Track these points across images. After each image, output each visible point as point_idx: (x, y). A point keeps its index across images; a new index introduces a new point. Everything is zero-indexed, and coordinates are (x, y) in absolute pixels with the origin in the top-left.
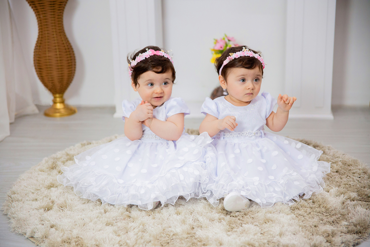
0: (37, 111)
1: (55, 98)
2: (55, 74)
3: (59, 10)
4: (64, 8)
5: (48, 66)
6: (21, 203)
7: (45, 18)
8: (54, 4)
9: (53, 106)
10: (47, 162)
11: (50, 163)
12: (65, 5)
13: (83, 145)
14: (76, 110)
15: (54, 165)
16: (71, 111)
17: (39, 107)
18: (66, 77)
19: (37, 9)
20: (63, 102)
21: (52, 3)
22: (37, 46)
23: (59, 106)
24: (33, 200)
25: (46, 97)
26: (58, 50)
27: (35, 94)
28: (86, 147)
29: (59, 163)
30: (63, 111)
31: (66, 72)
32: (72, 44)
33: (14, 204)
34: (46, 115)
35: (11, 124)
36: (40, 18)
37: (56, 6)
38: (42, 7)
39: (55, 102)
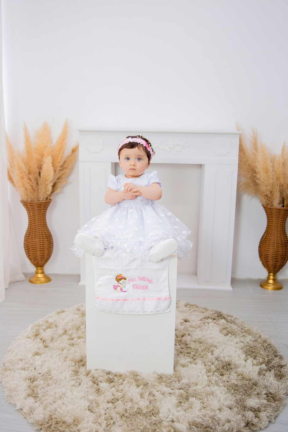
0: (24, 278)
1: (37, 269)
2: (38, 253)
3: (44, 210)
4: (47, 208)
5: (34, 249)
6: (13, 372)
7: (33, 215)
8: (40, 206)
9: (35, 275)
10: (32, 329)
11: (34, 330)
12: (48, 206)
13: (58, 313)
14: (52, 279)
15: (37, 333)
16: (48, 279)
17: (26, 275)
18: (46, 256)
19: (28, 209)
20: (43, 273)
22: (27, 234)
23: (40, 276)
24: (22, 369)
25: (32, 268)
26: (41, 238)
28: (61, 314)
29: (41, 331)
30: (43, 280)
31: (46, 252)
32: (52, 233)
33: (8, 373)
34: (30, 281)
35: (6, 289)
36: (30, 215)
37: (42, 208)
38: (32, 208)
39: (37, 273)
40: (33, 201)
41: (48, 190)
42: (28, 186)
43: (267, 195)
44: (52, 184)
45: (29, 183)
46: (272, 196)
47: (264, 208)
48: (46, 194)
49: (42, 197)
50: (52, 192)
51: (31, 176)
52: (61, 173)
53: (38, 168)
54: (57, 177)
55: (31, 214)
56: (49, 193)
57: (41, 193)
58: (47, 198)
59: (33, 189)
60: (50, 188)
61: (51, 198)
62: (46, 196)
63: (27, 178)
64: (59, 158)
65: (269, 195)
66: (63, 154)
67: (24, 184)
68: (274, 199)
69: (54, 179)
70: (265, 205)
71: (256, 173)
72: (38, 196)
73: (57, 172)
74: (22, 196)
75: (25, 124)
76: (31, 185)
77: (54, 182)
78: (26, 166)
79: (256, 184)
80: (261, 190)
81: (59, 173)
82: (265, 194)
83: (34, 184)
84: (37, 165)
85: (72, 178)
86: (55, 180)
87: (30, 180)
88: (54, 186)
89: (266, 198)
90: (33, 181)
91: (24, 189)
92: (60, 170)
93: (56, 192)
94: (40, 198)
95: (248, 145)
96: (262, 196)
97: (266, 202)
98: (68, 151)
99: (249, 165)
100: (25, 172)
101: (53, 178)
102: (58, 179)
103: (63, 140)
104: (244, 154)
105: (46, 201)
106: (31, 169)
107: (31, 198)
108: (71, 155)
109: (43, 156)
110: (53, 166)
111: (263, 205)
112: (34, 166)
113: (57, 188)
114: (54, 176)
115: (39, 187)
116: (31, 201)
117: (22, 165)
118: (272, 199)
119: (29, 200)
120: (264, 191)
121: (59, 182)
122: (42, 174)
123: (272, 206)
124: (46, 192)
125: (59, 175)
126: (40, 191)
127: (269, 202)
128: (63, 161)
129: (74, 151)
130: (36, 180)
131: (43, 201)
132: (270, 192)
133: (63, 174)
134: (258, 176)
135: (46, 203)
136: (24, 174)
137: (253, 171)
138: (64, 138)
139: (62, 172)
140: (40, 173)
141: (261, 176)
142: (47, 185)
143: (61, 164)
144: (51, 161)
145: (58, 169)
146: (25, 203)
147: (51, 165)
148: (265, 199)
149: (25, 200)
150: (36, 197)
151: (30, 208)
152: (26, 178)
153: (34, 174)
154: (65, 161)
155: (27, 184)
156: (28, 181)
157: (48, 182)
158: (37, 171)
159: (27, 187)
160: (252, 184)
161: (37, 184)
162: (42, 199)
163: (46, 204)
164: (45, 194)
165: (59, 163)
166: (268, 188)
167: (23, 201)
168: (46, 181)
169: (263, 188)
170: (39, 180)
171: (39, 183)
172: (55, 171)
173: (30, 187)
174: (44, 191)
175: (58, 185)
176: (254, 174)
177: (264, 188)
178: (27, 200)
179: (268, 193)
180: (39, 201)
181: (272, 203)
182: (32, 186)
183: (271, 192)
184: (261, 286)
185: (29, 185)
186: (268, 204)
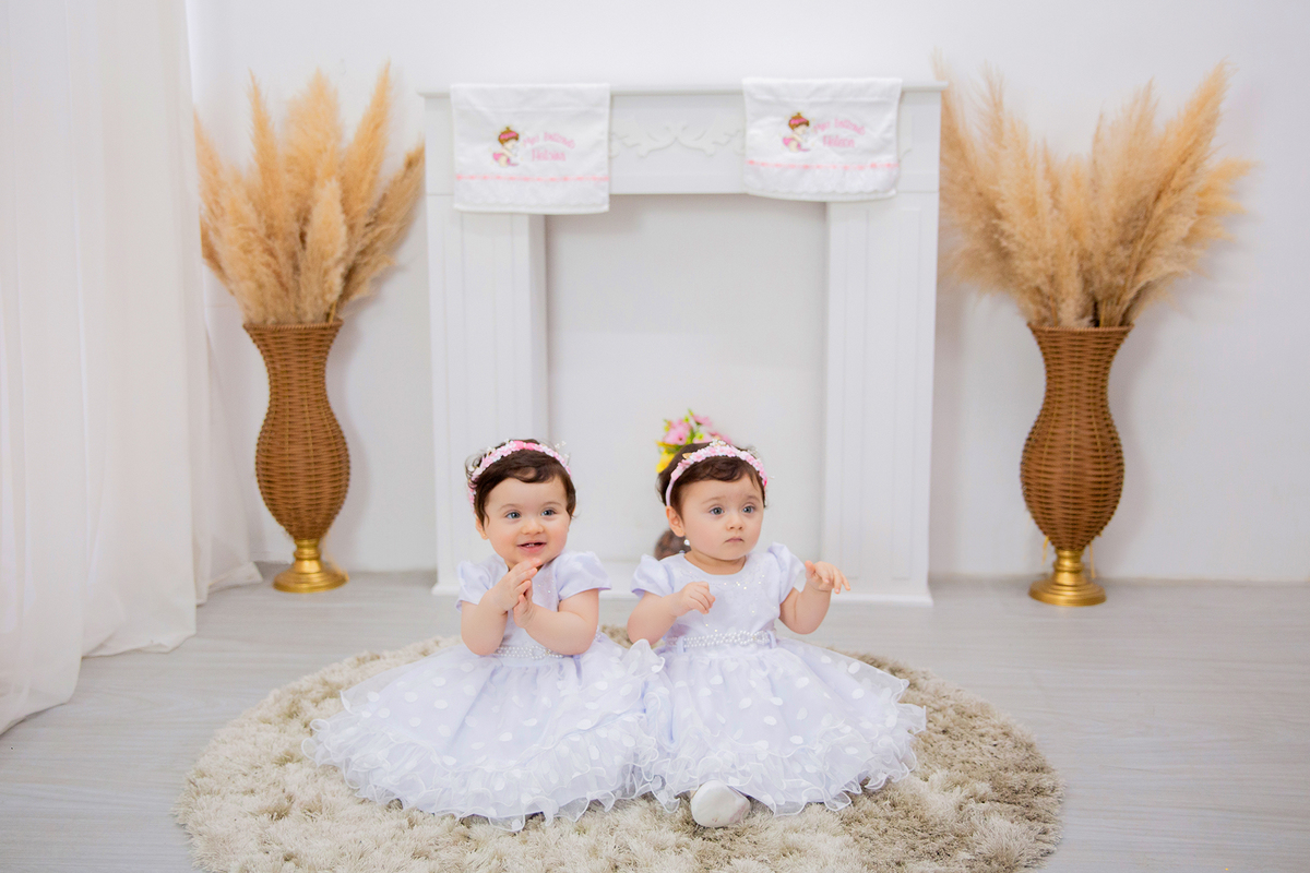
0: (258, 578)
1: (299, 547)
2: (302, 492)
3: (318, 352)
4: (329, 347)
5: (289, 477)
6: (218, 798)
7: (285, 369)
8: (306, 339)
9: (293, 565)
10: (278, 700)
11: (286, 704)
12: (331, 341)
13: (361, 661)
14: (347, 578)
15: (294, 709)
16: (336, 580)
17: (263, 567)
18: (326, 502)
19: (269, 351)
20: (317, 558)
21: (304, 337)
22: (264, 431)
23: (310, 567)
24: (245, 793)
25: (280, 545)
26: (310, 441)
27: (255, 538)
28: (368, 665)
29: (306, 704)
30: (316, 578)
31: (327, 488)
32: (344, 427)
33: (202, 800)
34: (278, 586)
35: (199, 606)
36: (274, 368)
37: (312, 345)
38: (280, 346)
39: (299, 558)
40: (284, 324)
41: (330, 289)
42: (268, 276)
43: (1038, 290)
44: (341, 269)
45: (268, 265)
46: (1056, 290)
47: (1034, 331)
48: (325, 301)
49: (311, 313)
50: (345, 295)
51: (277, 245)
52: (370, 236)
53: (298, 220)
54: (358, 248)
55: (278, 367)
56: (333, 298)
57: (310, 299)
58: (328, 315)
59: (282, 285)
60: (336, 281)
61: (341, 317)
62: (325, 308)
63: (261, 248)
64: (365, 186)
65: (1046, 289)
66: (375, 172)
67: (253, 271)
68: (1063, 301)
69: (347, 253)
70: (1034, 323)
71: (999, 216)
72: (297, 308)
73: (359, 230)
74: (247, 308)
75: (253, 78)
76: (274, 271)
77: (350, 263)
78: (259, 215)
79: (1004, 255)
80: (1019, 271)
81: (365, 235)
82: (1033, 285)
83: (287, 271)
84: (292, 211)
85: (405, 254)
86: (352, 257)
87: (271, 253)
88: (349, 276)
89: (1038, 298)
90: (282, 259)
91: (252, 285)
92: (367, 225)
93: (355, 297)
94: (305, 314)
95: (973, 128)
96: (1024, 292)
97: (1039, 313)
98: (392, 165)
99: (980, 194)
100: (254, 231)
101: (345, 248)
102: (363, 253)
103: (377, 127)
104: (963, 157)
105: (324, 324)
106: (276, 223)
107: (275, 314)
108: (405, 176)
109: (312, 181)
110: (346, 212)
111: (1029, 325)
112: (284, 209)
113: (359, 284)
114: (349, 242)
115: (302, 279)
116: (278, 323)
117: (247, 210)
118: (1055, 300)
119: (272, 319)
120: (1028, 274)
121: (365, 264)
122: (308, 239)
123: (1058, 322)
124: (323, 295)
125: (366, 241)
126: (303, 291)
127: (1044, 312)
128: (376, 196)
129: (413, 163)
130: (293, 256)
131: (313, 322)
132: (1047, 276)
133: (378, 238)
134: (1005, 226)
135: (325, 329)
136: (251, 234)
137: (991, 211)
138: (377, 122)
139: (373, 230)
140: (303, 236)
141: (1017, 226)
142: (326, 272)
143: (372, 203)
144: (338, 194)
145: (363, 220)
146: (258, 333)
147: (338, 208)
148: (1035, 302)
149: (257, 320)
150: (293, 309)
151: (273, 347)
152: (258, 249)
153: (285, 239)
154: (385, 197)
155: (265, 270)
156: (267, 258)
157: (330, 262)
158: (295, 227)
159: (265, 279)
160: (989, 256)
161: (296, 268)
162: (310, 317)
163: (324, 335)
164: (320, 302)
165: (363, 201)
166: (1040, 264)
167: (251, 324)
168: (323, 258)
169: (1024, 266)
170: (299, 255)
171: (302, 266)
172: (351, 228)
173: (273, 280)
174: (316, 290)
175: (362, 274)
176: (995, 221)
177: (1028, 263)
178: (265, 321)
179: (1040, 280)
180: (301, 323)
181: (1056, 314)
182: (278, 275)
183: (1052, 279)
184: (1035, 594)
185: (269, 272)
186: (1044, 320)
